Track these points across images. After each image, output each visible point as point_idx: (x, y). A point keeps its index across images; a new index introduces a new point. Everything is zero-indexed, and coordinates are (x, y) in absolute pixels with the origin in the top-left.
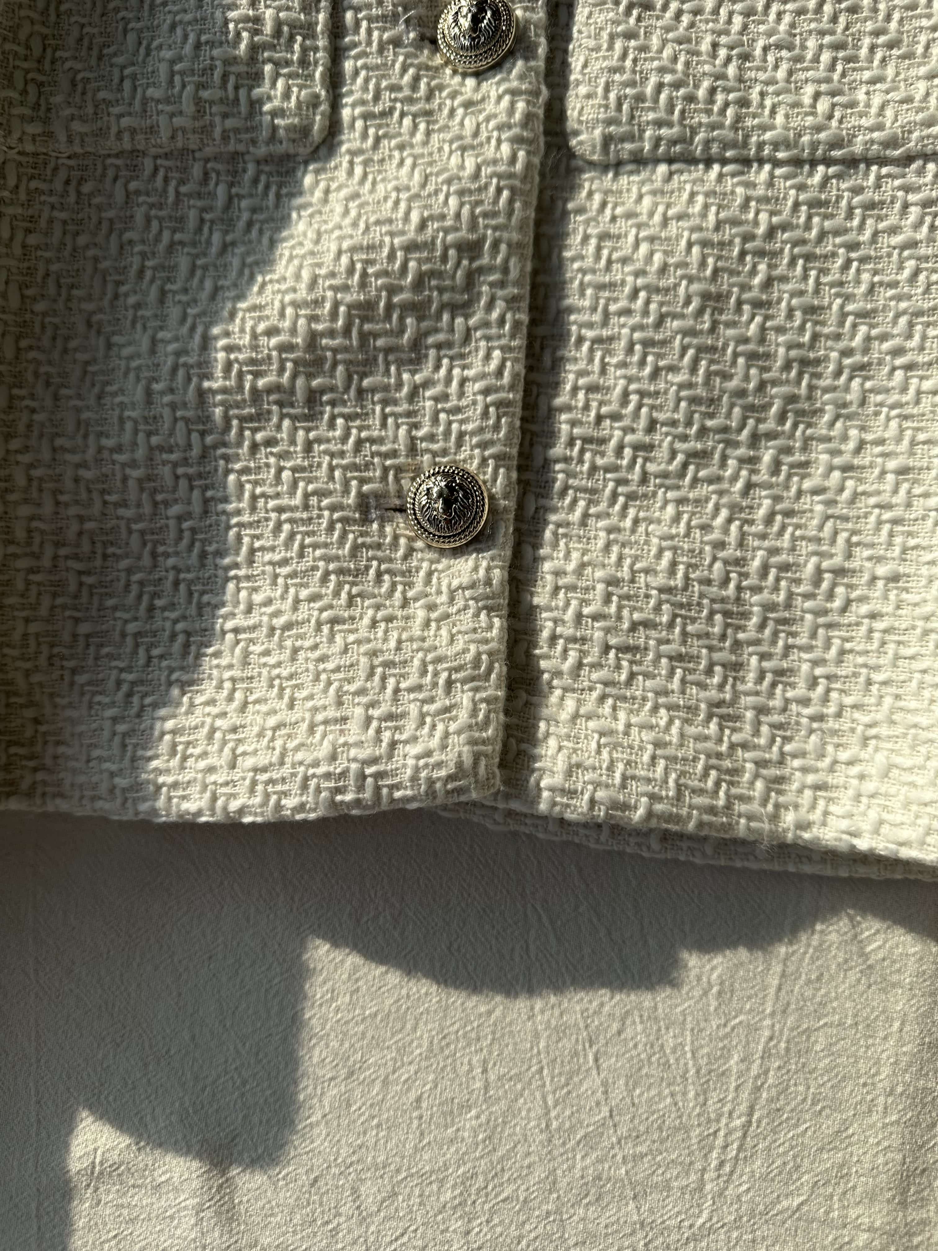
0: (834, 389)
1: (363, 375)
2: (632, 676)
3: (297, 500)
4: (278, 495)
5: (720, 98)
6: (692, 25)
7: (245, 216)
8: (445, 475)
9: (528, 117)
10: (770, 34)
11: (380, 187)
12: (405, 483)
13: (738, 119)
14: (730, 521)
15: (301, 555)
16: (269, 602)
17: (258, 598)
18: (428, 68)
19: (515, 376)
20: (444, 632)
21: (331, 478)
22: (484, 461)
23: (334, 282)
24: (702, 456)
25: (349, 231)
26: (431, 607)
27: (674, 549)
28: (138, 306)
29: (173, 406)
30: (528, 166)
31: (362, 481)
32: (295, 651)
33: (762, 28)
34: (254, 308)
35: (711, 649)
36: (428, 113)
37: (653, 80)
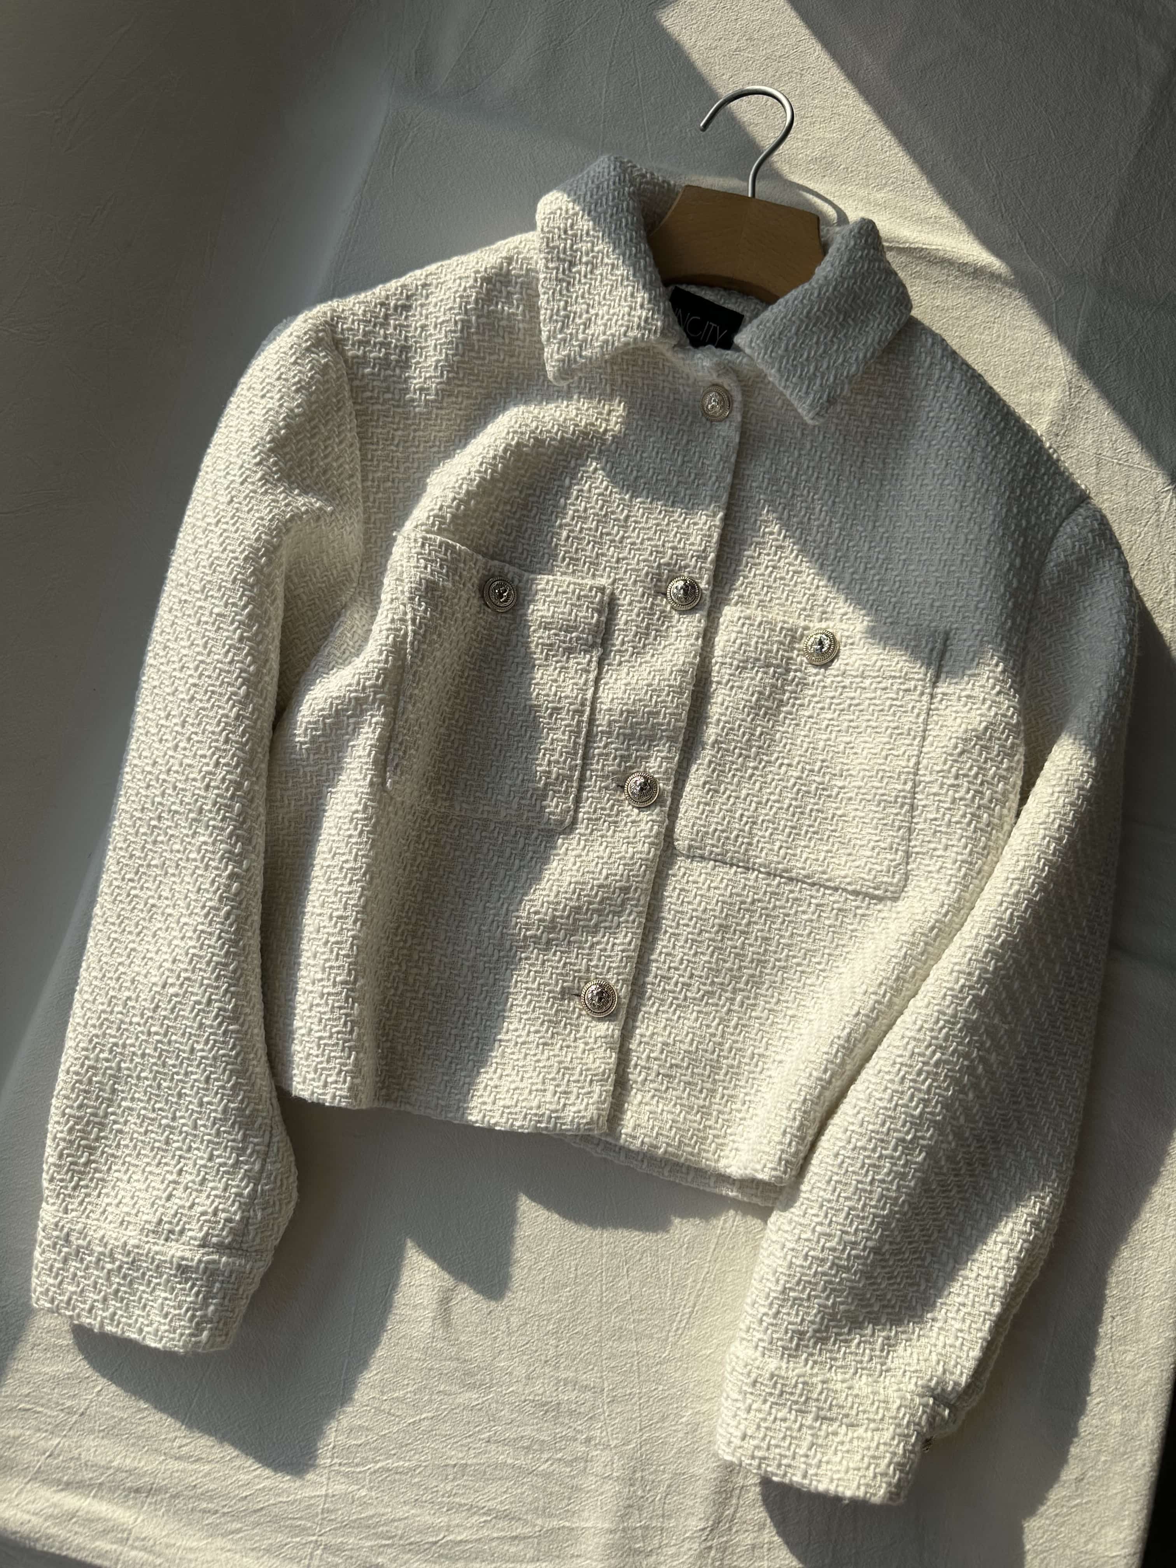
0: (771, 974)
1: (572, 935)
2: (668, 1088)
3: (535, 986)
4: (527, 982)
5: (740, 839)
6: (734, 803)
7: (530, 854)
8: (601, 986)
9: (658, 833)
10: (766, 815)
11: (591, 854)
12: (582, 984)
13: (747, 850)
14: (719, 1025)
15: (533, 1011)
16: (516, 1030)
17: (512, 1027)
18: (618, 801)
19: (636, 946)
20: (591, 1056)
21: (551, 978)
22: (618, 980)
23: (567, 896)
24: (713, 993)
25: (575, 873)
26: (586, 1044)
27: (694, 1034)
28: (479, 889)
29: (489, 938)
30: (655, 855)
31: (564, 981)
32: (526, 1055)
33: (764, 811)
34: (530, 900)
35: (703, 1081)
36: (616, 822)
37: (713, 826)
